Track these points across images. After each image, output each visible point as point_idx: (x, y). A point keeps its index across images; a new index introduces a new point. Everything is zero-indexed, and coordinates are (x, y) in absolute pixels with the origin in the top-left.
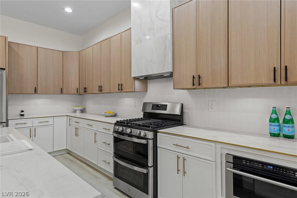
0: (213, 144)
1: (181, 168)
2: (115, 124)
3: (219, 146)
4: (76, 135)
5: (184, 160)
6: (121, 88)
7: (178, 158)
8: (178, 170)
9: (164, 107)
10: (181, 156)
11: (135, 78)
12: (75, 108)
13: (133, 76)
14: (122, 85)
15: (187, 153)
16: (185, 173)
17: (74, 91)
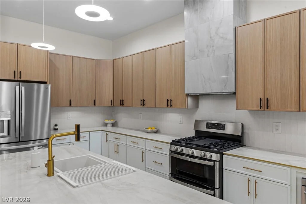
0: (288, 169)
1: (252, 190)
2: (171, 144)
3: (294, 171)
4: (115, 152)
5: (256, 182)
6: (170, 104)
7: (249, 180)
8: (249, 193)
9: (222, 126)
10: (251, 178)
11: (188, 95)
12: (107, 121)
13: (186, 92)
14: (171, 101)
15: (259, 176)
16: (256, 195)
17: (107, 103)
